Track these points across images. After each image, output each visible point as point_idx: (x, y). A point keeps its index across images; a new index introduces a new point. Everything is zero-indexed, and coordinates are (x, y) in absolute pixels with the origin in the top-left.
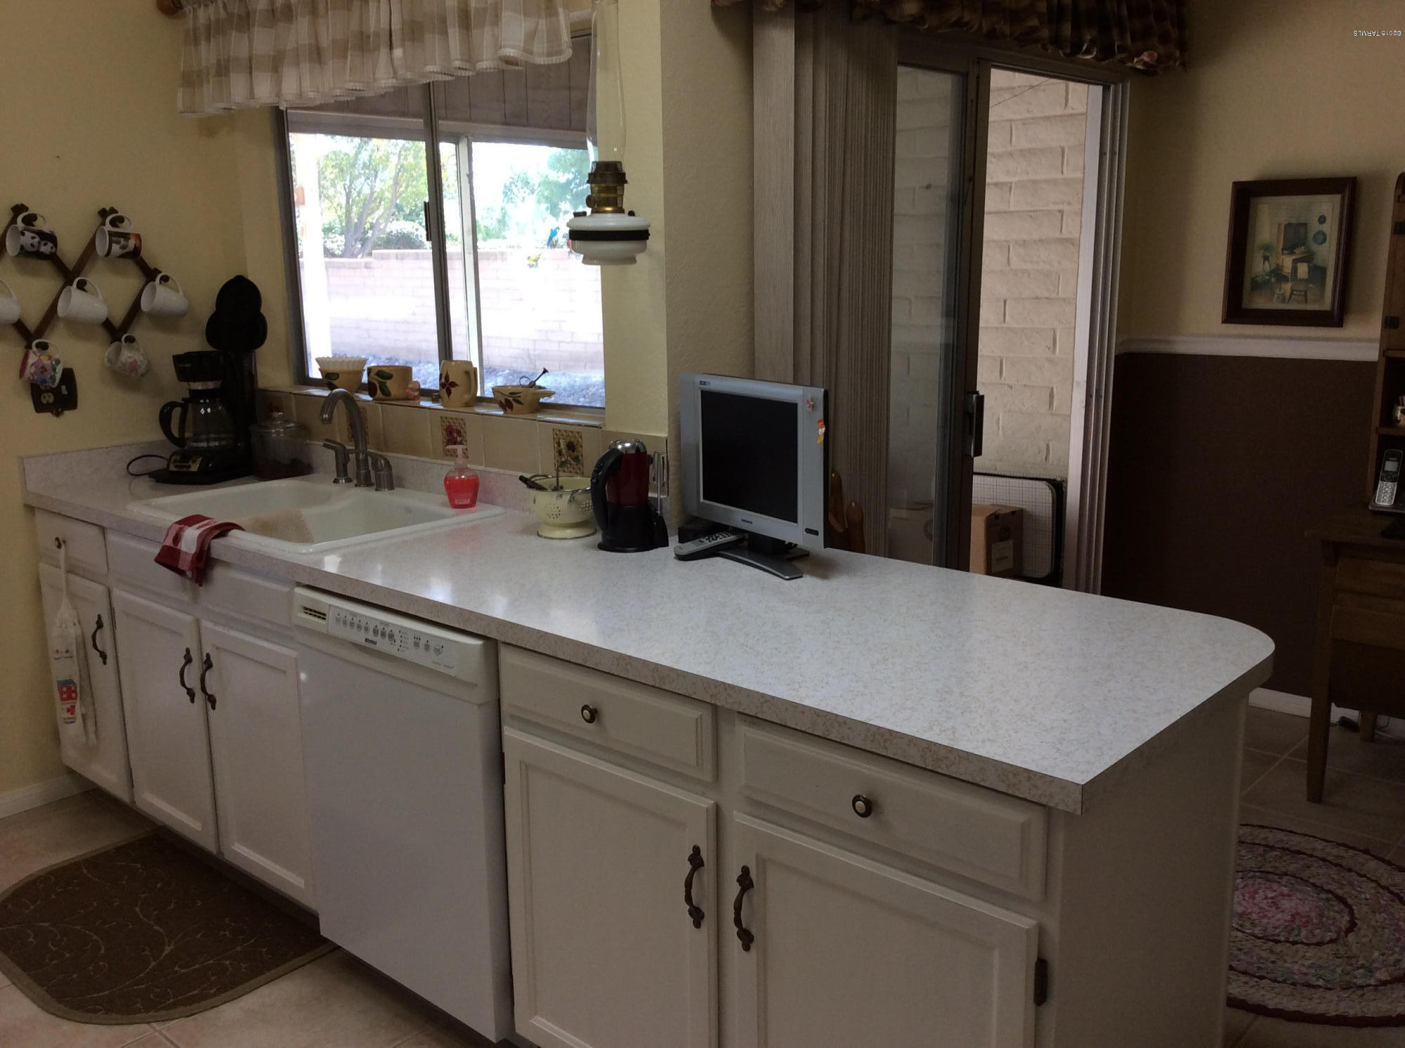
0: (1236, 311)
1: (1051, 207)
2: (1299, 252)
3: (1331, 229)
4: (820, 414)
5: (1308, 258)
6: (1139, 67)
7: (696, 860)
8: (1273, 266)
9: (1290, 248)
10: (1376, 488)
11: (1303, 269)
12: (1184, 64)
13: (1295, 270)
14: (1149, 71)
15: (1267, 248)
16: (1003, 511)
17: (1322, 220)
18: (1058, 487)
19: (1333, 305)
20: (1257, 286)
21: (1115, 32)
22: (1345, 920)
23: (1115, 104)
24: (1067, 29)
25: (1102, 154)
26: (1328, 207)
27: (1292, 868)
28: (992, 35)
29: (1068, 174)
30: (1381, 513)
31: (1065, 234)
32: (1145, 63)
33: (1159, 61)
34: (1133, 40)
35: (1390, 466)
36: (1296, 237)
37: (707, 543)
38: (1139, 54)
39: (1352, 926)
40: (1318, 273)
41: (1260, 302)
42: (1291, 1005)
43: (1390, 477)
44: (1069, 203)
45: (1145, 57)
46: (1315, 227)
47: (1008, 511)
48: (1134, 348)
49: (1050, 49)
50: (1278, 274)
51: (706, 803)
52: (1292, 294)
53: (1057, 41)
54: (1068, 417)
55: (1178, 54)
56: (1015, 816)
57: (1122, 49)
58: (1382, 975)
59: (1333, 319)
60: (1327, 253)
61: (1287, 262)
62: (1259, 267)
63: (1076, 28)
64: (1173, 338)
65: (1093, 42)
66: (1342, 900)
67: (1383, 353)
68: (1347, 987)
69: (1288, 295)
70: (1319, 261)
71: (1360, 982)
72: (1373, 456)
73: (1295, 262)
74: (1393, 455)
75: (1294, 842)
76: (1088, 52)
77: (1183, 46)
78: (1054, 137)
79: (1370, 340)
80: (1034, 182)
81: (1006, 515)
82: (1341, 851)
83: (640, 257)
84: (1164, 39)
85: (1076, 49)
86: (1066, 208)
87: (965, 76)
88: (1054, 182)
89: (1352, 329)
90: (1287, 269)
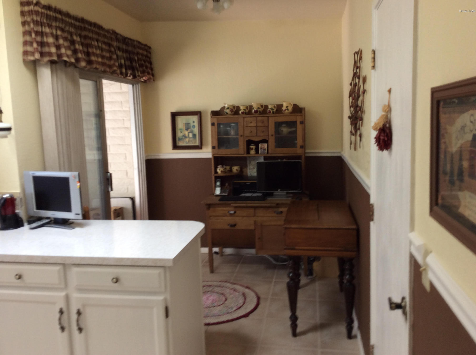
0: (175, 147)
1: (120, 118)
2: (189, 130)
3: (196, 124)
4: (77, 180)
5: (192, 132)
6: (143, 80)
7: (61, 312)
8: (183, 134)
9: (187, 129)
10: (215, 190)
11: (191, 135)
12: (154, 80)
13: (189, 135)
14: (145, 82)
15: (181, 129)
16: (117, 208)
17: (194, 122)
18: (133, 199)
19: (199, 144)
20: (180, 139)
21: (136, 72)
22: (224, 299)
23: (136, 90)
24: (124, 70)
25: (134, 104)
26: (195, 118)
27: (210, 289)
28: (104, 72)
29: (124, 109)
30: (217, 196)
31: (126, 126)
32: (144, 80)
33: (148, 79)
34: (141, 73)
35: (218, 183)
36: (188, 127)
37: (40, 223)
38: (142, 77)
39: (226, 300)
40: (194, 135)
41: (180, 144)
42: (216, 321)
43: (218, 186)
44: (126, 117)
45: (144, 78)
46: (192, 124)
47: (118, 208)
48: (150, 158)
49: (120, 76)
50: (184, 136)
51: (63, 294)
52: (189, 141)
53: (121, 73)
54: (133, 179)
55: (152, 77)
56: (156, 271)
57: (139, 76)
58: (235, 309)
59: (199, 147)
60: (196, 130)
61: (186, 133)
62: (179, 134)
63: (126, 70)
64: (160, 154)
65: (131, 74)
66: (222, 294)
67: (213, 155)
68: (228, 313)
69: (188, 142)
70: (194, 133)
71: (230, 311)
72: (213, 182)
73: (189, 133)
74: (218, 181)
75: (209, 283)
76: (130, 76)
77: (153, 75)
78: (119, 98)
79: (209, 152)
80: (114, 111)
81: (118, 209)
82: (220, 283)
83: (9, 136)
84: (149, 73)
85: (127, 75)
86: (125, 118)
87: (96, 82)
88: (120, 111)
89: (204, 150)
90: (187, 135)
